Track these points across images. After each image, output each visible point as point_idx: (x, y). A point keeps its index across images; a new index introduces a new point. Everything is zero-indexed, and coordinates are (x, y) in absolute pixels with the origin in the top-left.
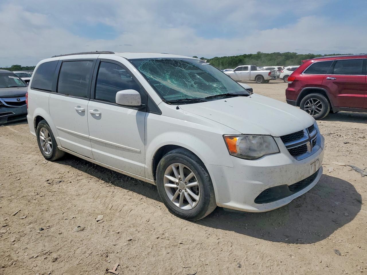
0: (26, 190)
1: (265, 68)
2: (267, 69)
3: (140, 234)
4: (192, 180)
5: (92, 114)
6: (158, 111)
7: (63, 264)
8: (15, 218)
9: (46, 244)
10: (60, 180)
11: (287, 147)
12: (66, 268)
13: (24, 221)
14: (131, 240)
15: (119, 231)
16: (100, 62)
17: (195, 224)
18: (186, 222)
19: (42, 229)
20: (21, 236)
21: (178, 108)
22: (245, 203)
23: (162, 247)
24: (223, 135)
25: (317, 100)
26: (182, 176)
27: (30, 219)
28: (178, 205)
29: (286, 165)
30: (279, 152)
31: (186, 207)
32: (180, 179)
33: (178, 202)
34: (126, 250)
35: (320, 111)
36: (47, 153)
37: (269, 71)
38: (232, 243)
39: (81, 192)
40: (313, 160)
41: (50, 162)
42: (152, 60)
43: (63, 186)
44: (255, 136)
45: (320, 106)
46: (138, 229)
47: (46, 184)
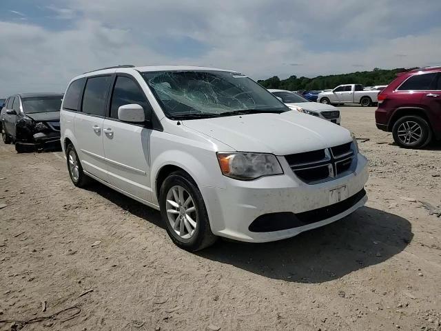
0: (40, 214)
1: (377, 87)
2: (378, 89)
3: (129, 261)
4: (190, 205)
5: (106, 133)
6: (160, 128)
7: (37, 283)
8: (15, 240)
9: (31, 265)
10: (78, 205)
11: (293, 168)
12: (38, 288)
13: (22, 243)
14: (115, 266)
15: (109, 257)
16: (117, 77)
17: (193, 255)
18: (184, 252)
19: (35, 251)
20: (12, 256)
21: (179, 124)
22: (239, 231)
23: (144, 275)
24: (217, 153)
25: (414, 124)
26: (181, 200)
27: (30, 240)
28: (178, 233)
29: (288, 189)
30: (283, 174)
31: (186, 237)
32: (180, 204)
33: (179, 230)
34: (105, 275)
35: (418, 137)
36: (75, 178)
37: (379, 91)
38: (221, 276)
39: (91, 218)
40: (334, 187)
41: (77, 188)
42: (170, 72)
43: (78, 211)
44: (254, 154)
45: (418, 132)
46: (129, 256)
47: (62, 209)
